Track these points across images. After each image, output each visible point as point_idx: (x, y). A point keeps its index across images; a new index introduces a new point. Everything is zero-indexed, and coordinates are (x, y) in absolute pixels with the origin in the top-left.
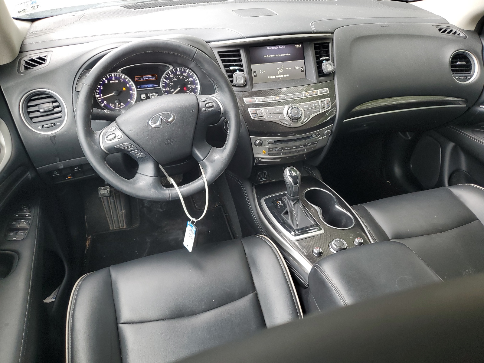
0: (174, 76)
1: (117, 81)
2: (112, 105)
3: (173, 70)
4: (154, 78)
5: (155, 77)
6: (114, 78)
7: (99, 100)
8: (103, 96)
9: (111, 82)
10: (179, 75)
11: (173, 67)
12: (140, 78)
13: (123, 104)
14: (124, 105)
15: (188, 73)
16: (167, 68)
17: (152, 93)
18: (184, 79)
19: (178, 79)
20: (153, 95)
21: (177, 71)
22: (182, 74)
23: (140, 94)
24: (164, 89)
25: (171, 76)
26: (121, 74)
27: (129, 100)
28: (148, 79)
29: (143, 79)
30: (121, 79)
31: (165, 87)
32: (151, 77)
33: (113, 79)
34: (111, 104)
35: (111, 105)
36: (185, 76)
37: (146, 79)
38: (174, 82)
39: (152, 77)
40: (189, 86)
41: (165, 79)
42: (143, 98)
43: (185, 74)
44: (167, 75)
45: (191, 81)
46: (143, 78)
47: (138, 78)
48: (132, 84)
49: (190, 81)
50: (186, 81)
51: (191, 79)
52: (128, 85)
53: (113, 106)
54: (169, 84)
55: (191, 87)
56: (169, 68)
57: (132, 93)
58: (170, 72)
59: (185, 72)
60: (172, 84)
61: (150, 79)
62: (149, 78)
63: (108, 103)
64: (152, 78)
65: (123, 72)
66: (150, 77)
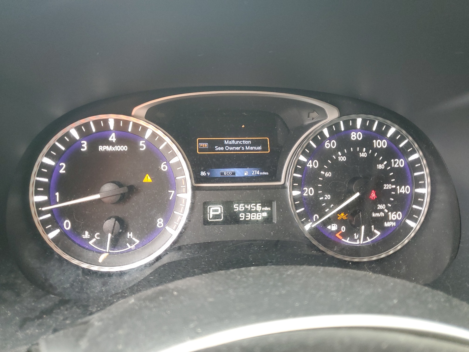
0: (339, 148)
1: (124, 148)
2: (92, 237)
3: (337, 125)
4: (260, 148)
5: (264, 144)
6: (113, 135)
7: (40, 213)
8: (61, 201)
9: (101, 148)
10: (357, 143)
11: (341, 115)
12: (212, 145)
13: (134, 235)
14: (137, 241)
15: (393, 140)
16: (314, 115)
17: (247, 202)
18: (371, 161)
19: (353, 157)
20: (251, 212)
21: (354, 128)
22: (367, 142)
23: (206, 204)
24: (296, 193)
25: (328, 145)
26: (143, 123)
27: (160, 222)
28: (238, 148)
29: (222, 148)
30: (141, 143)
31: (299, 184)
32: (248, 145)
33: (110, 139)
34: (87, 233)
35: (86, 235)
36: (376, 150)
37: (231, 148)
38: (335, 166)
39: (250, 145)
40: (387, 187)
41: (304, 153)
42: (215, 217)
43: (381, 144)
44: (315, 140)
45: (399, 172)
46: (224, 145)
47: (206, 145)
48: (179, 164)
49: (393, 169)
50: (380, 167)
51: (399, 163)
52: (164, 167)
53: (94, 240)
54: (316, 173)
55: (395, 190)
56: (325, 116)
57: (175, 196)
58: (326, 132)
59: (381, 134)
60: (328, 174)
61: (245, 150)
62: (244, 145)
63: (77, 230)
64: (252, 148)
65: (151, 117)
66: (245, 142)
